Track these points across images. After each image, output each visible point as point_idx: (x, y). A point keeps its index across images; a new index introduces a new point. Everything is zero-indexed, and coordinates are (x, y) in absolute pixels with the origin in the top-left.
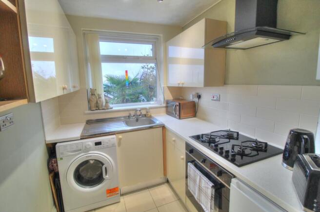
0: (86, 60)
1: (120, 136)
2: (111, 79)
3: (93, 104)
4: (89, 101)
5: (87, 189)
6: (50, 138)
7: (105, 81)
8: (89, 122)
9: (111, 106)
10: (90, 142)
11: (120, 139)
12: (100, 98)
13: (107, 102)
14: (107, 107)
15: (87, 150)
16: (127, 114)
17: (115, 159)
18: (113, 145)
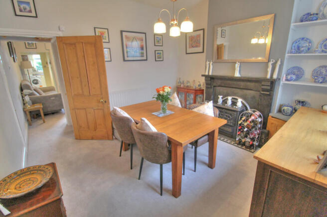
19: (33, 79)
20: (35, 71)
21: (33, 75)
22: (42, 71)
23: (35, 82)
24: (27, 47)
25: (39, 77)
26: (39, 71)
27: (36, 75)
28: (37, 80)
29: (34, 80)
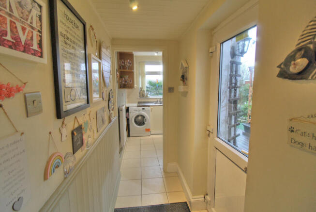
0: (139, 74)
1: (152, 107)
2: (151, 83)
3: (141, 94)
4: (140, 93)
5: (138, 127)
6: (128, 105)
7: (147, 85)
8: (139, 103)
9: (149, 96)
10: (141, 108)
11: (152, 109)
12: (144, 91)
13: (147, 94)
14: (147, 96)
15: (139, 111)
16: (156, 100)
17: (149, 116)
18: (149, 111)
19: (137, 113)
23: (139, 119)
25: (148, 112)
28: (143, 117)
29: (138, 116)
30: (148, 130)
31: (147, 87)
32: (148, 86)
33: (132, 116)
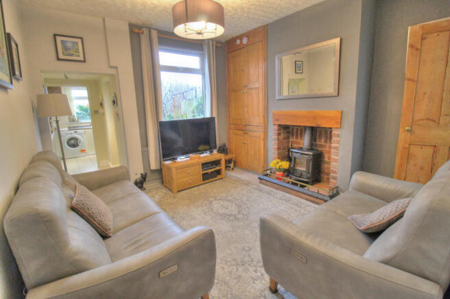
5: (72, 149)
7: (77, 110)
10: (73, 131)
11: (85, 132)
13: (78, 119)
14: (78, 121)
15: (71, 134)
17: (83, 138)
19: (70, 136)
20: (73, 120)
21: (70, 128)
22: (90, 121)
23: (72, 142)
24: (61, 56)
25: (81, 134)
26: (82, 121)
27: (75, 128)
28: (76, 139)
29: (71, 139)
30: (83, 151)
31: (77, 113)
32: (79, 112)
33: (65, 139)
